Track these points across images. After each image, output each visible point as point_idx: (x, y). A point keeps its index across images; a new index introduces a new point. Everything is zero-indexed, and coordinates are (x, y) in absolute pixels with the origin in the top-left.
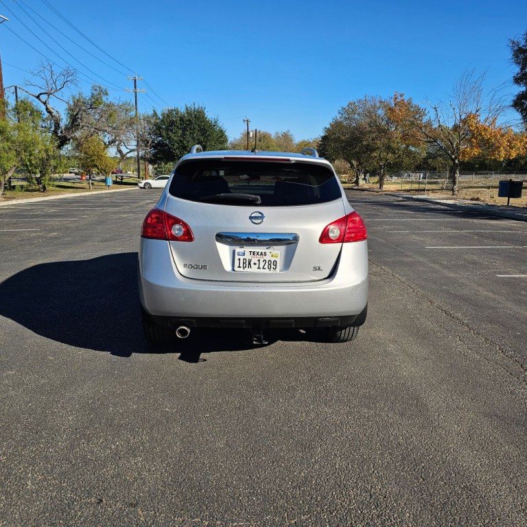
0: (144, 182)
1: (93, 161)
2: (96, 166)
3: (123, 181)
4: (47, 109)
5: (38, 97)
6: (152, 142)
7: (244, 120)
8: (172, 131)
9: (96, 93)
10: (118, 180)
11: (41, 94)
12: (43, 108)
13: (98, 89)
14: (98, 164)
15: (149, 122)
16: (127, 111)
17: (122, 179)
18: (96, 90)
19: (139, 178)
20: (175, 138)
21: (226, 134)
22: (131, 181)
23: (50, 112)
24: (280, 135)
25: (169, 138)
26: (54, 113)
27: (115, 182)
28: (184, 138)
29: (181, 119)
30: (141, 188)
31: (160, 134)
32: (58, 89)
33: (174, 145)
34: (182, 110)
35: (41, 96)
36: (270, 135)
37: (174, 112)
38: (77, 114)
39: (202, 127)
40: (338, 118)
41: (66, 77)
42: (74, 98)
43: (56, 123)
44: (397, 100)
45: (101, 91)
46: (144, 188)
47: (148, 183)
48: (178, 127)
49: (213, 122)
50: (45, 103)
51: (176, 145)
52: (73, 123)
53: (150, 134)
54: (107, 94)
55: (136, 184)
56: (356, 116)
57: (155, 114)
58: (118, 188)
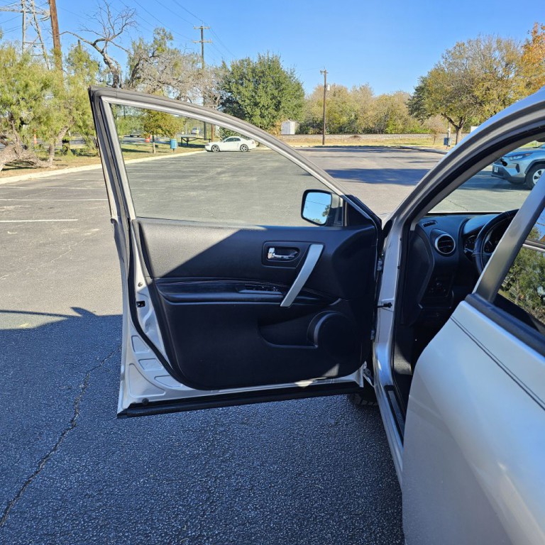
0: (211, 144)
1: (157, 120)
2: (160, 127)
3: (189, 143)
4: (105, 59)
5: (94, 45)
6: (221, 98)
7: (321, 72)
8: (242, 84)
9: (158, 37)
10: (184, 142)
11: (97, 41)
12: (101, 58)
13: (161, 32)
14: (161, 124)
15: (217, 75)
16: (193, 63)
17: (188, 141)
18: (159, 34)
19: (205, 139)
20: (246, 94)
21: (303, 87)
22: (197, 143)
23: (107, 63)
24: (358, 89)
25: (239, 93)
26: (113, 64)
27: (181, 145)
28: (256, 93)
29: (253, 71)
30: (208, 151)
31: (230, 89)
32: (116, 34)
33: (244, 101)
34: (255, 60)
35: (97, 44)
36: (346, 89)
37: (245, 63)
38: (137, 65)
39: (277, 80)
40: (442, 63)
41: (125, 19)
42: (134, 43)
43: (115, 76)
44: (537, 35)
45: (165, 34)
46: (212, 151)
47: (215, 146)
48: (249, 81)
49: (289, 73)
50: (102, 52)
51: (247, 101)
52: (133, 75)
53: (218, 89)
54: (171, 39)
55: (203, 147)
56: (464, 61)
57: (224, 66)
58: (184, 152)
